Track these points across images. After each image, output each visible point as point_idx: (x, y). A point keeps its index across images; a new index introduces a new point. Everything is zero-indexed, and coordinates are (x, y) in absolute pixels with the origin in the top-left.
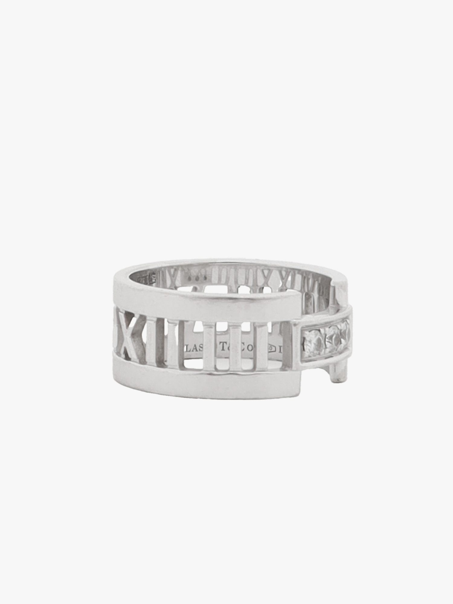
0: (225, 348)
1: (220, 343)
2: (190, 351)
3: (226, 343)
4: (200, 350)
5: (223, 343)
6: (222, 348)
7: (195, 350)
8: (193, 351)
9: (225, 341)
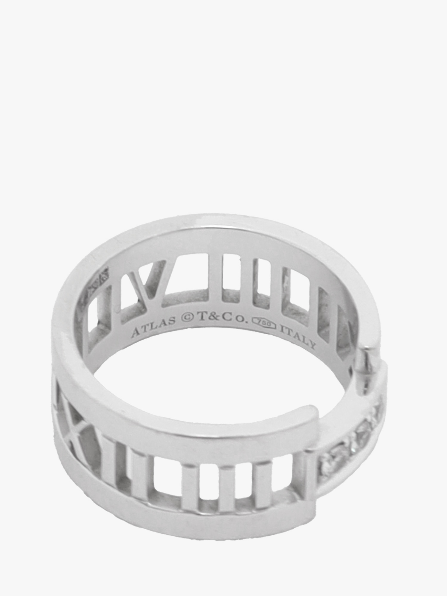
0: (204, 318)
1: (198, 313)
2: (156, 328)
3: (206, 312)
4: (169, 323)
5: (202, 313)
6: (200, 318)
7: (163, 326)
8: (160, 326)
9: (205, 310)
